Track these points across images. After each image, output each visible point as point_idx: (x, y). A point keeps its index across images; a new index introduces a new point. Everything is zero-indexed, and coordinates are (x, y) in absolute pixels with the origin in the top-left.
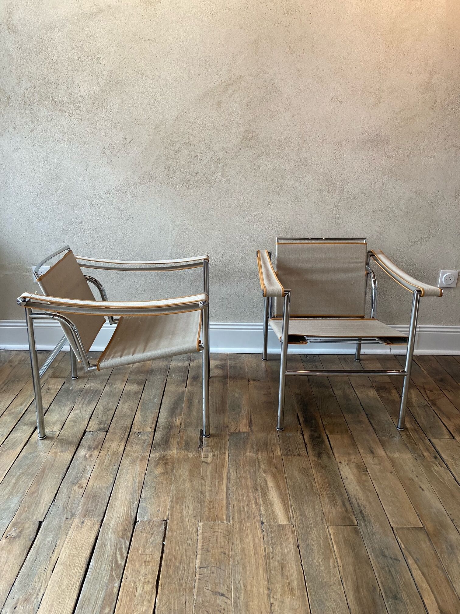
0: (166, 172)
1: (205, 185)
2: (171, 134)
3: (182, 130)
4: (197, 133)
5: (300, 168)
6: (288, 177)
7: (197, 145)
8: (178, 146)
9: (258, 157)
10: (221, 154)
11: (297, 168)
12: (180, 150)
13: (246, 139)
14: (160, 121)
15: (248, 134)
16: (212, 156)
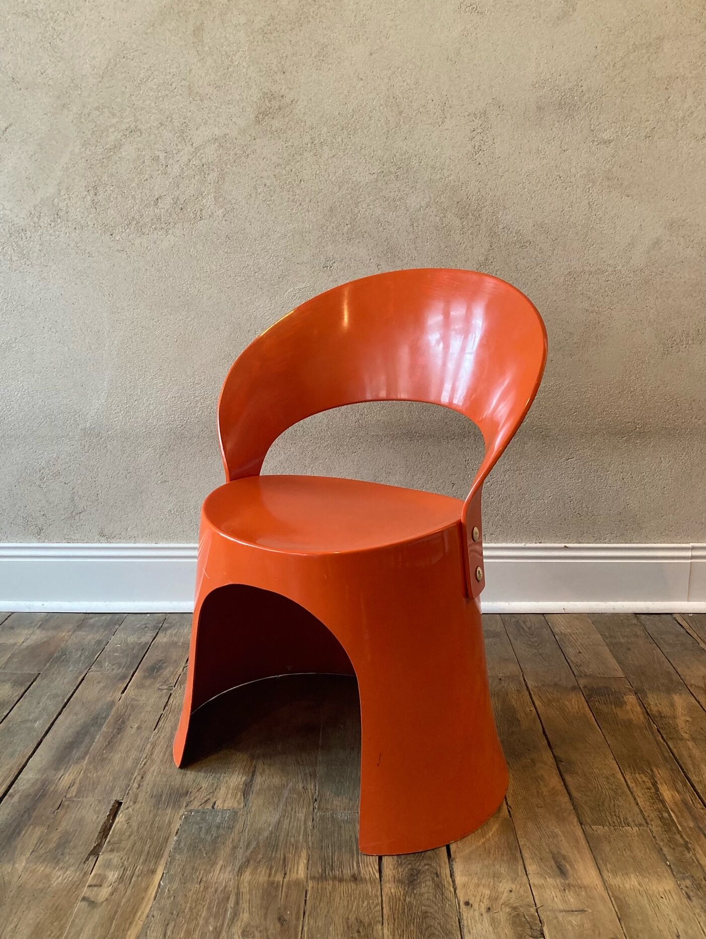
0: (89, 198)
1: (179, 225)
2: (97, 109)
3: (119, 100)
4: (153, 105)
5: (392, 177)
6: (368, 201)
7: (156, 132)
8: (113, 137)
9: (296, 156)
10: (210, 153)
11: (386, 178)
12: (117, 146)
13: (265, 114)
14: (69, 80)
15: (270, 101)
16: (191, 157)
